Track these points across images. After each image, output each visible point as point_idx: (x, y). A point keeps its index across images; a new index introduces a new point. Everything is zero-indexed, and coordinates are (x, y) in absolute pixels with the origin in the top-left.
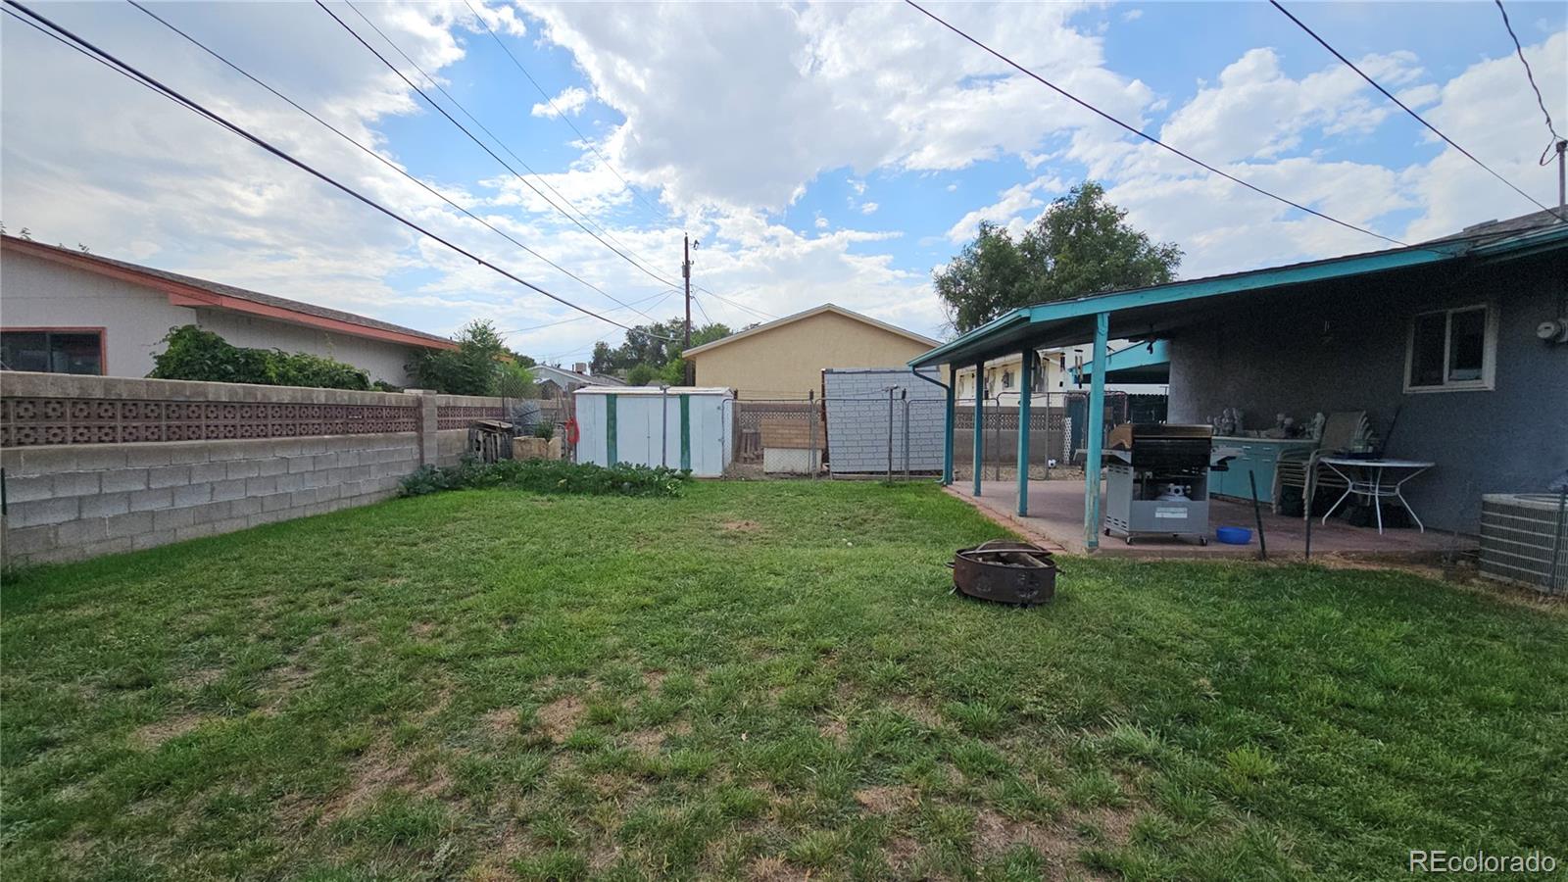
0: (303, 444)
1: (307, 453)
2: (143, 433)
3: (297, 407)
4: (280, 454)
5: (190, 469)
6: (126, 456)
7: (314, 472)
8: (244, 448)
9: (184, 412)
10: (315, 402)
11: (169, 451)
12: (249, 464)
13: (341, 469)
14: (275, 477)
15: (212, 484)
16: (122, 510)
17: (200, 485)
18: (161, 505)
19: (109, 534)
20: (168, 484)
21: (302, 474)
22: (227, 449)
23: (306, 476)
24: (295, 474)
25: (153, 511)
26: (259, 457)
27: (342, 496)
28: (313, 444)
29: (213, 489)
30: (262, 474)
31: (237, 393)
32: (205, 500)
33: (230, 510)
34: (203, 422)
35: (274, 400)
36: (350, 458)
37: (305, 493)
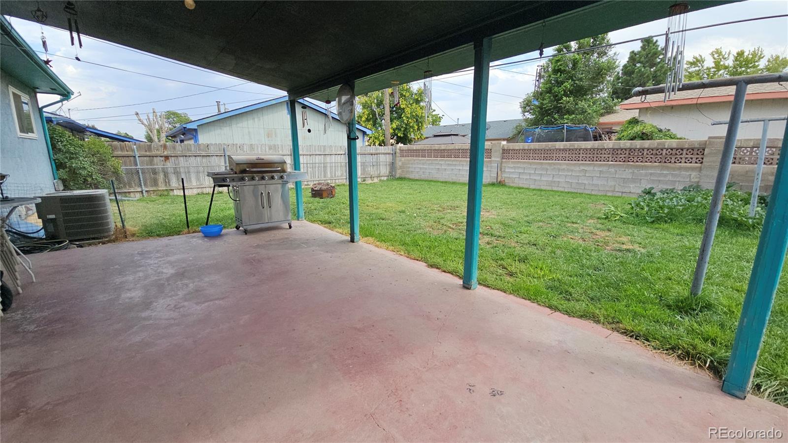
0: (595, 165)
1: (596, 169)
2: (537, 158)
3: (596, 150)
4: (582, 168)
5: (547, 169)
6: (531, 164)
7: (600, 177)
8: (567, 164)
9: (549, 152)
10: (605, 147)
11: (542, 163)
12: (568, 170)
13: (617, 178)
14: (578, 176)
15: (553, 174)
16: (528, 177)
17: (550, 174)
18: (538, 178)
19: (525, 182)
20: (540, 173)
21: (593, 177)
22: (560, 164)
23: (595, 178)
24: (589, 176)
25: (535, 179)
26: (573, 168)
27: (616, 190)
28: (601, 165)
29: (554, 176)
30: (573, 174)
31: (566, 146)
32: (551, 179)
33: (558, 184)
34: (555, 155)
35: (583, 147)
36: (627, 173)
37: (593, 185)
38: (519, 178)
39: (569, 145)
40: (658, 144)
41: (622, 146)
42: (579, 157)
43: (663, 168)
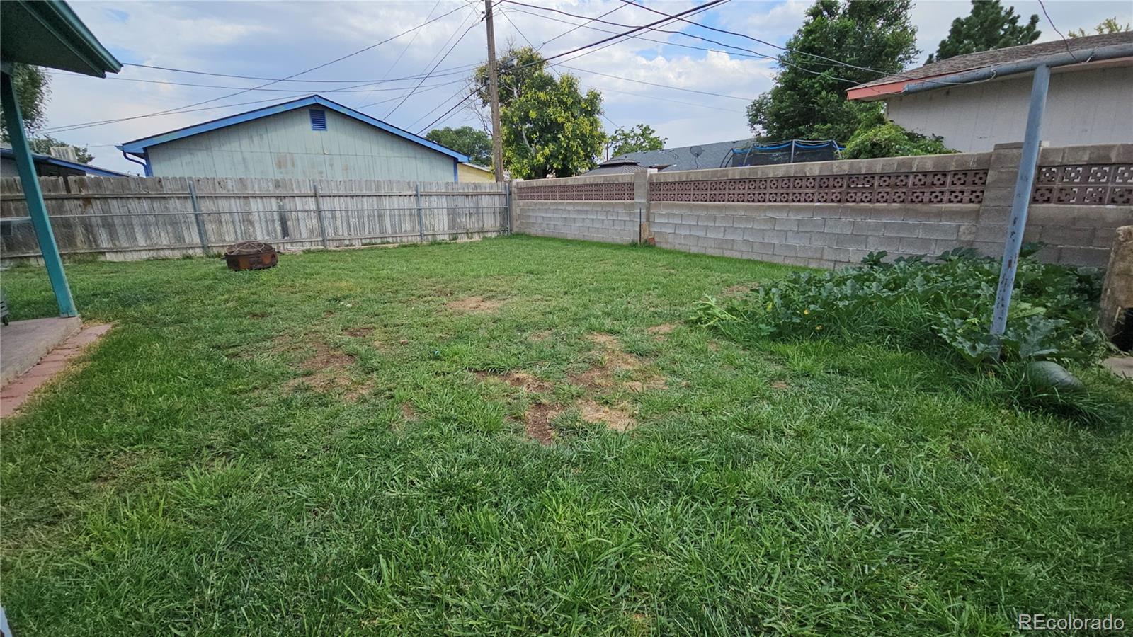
0: (790, 209)
1: (792, 216)
2: (700, 197)
3: (792, 180)
4: (771, 215)
5: (715, 218)
6: (691, 208)
7: (798, 232)
8: (746, 209)
9: (718, 186)
10: (808, 174)
11: (707, 207)
12: (748, 219)
13: (827, 234)
14: (763, 230)
15: (725, 227)
16: (688, 233)
17: (719, 227)
18: (701, 234)
19: (683, 242)
20: (705, 224)
21: (786, 232)
22: (735, 208)
23: (790, 234)
24: (780, 231)
25: (698, 236)
26: (754, 215)
27: (825, 257)
28: (800, 210)
29: (725, 231)
30: (755, 227)
31: (745, 173)
32: (721, 236)
33: (733, 245)
34: (727, 191)
35: (771, 175)
36: (842, 224)
37: (787, 246)
38: (674, 233)
39: (748, 172)
40: (899, 164)
41: (836, 171)
42: (765, 194)
43: (907, 214)
